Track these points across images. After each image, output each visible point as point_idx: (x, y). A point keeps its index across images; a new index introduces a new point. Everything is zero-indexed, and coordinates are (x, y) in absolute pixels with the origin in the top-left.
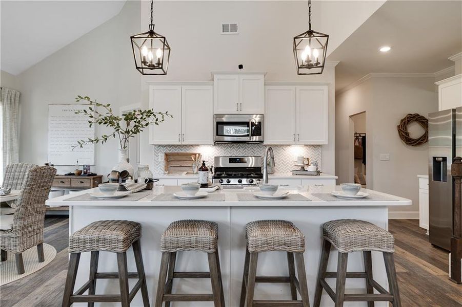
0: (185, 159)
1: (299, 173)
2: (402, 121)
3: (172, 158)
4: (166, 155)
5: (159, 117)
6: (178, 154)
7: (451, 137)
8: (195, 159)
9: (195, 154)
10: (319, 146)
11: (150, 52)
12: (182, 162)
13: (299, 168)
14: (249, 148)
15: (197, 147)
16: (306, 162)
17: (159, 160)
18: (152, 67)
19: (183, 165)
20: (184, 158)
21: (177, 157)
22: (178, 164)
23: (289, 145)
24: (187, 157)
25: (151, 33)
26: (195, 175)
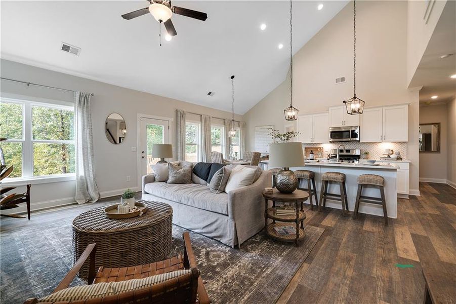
4: (305, 148)
5: (296, 134)
9: (320, 148)
10: (405, 142)
11: (291, 114)
14: (352, 144)
15: (321, 144)
16: (391, 152)
18: (291, 118)
25: (291, 107)
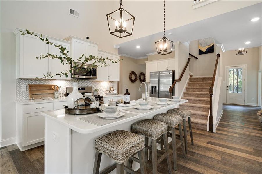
0: (46, 89)
1: (108, 94)
2: (130, 73)
3: (34, 88)
4: (30, 86)
6: (40, 86)
7: (158, 80)
8: (55, 88)
9: (54, 86)
10: (113, 82)
12: (43, 91)
13: (108, 92)
14: (84, 82)
15: (53, 81)
17: (22, 89)
19: (43, 93)
20: (44, 88)
21: (39, 88)
22: (40, 92)
23: (102, 81)
24: (46, 88)
26: (56, 99)
